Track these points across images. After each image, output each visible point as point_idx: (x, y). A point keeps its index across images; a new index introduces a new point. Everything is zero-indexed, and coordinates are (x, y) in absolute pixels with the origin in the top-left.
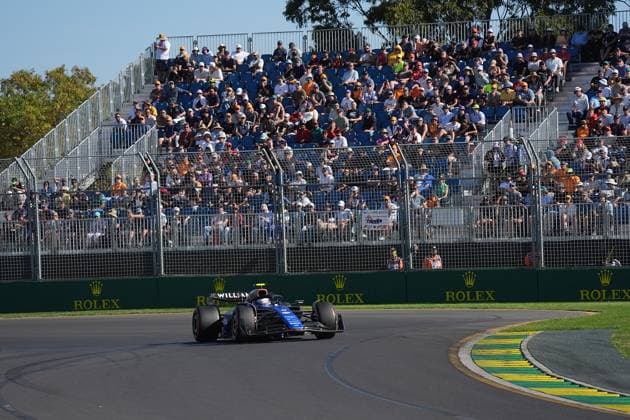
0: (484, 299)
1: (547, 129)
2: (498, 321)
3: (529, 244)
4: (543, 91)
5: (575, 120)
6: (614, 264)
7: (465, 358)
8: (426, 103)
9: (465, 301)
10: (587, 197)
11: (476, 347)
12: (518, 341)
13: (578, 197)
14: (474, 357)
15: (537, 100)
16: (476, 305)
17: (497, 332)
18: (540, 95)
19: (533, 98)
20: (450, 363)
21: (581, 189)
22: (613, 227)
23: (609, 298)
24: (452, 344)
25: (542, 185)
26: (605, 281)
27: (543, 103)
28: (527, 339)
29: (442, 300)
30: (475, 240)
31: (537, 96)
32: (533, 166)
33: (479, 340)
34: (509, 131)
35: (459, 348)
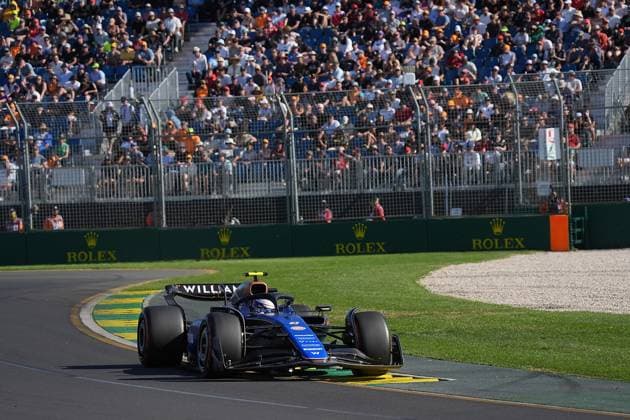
0: (107, 259)
1: (167, 89)
2: (120, 281)
3: (151, 203)
4: (162, 51)
5: (194, 80)
6: (233, 222)
7: (86, 317)
8: (44, 61)
9: (88, 262)
10: (207, 157)
11: (97, 307)
12: (140, 300)
13: (198, 158)
14: (95, 318)
15: (156, 60)
16: (99, 265)
17: (118, 291)
18: (160, 55)
19: (153, 58)
20: (71, 324)
21: (201, 148)
22: (232, 187)
23: (228, 257)
24: (74, 305)
25: (163, 144)
26: (225, 239)
27: (162, 63)
28: (149, 298)
29: (64, 261)
30: (97, 200)
31: (156, 56)
32: (154, 126)
33: (101, 300)
34: (129, 91)
35: (80, 309)
